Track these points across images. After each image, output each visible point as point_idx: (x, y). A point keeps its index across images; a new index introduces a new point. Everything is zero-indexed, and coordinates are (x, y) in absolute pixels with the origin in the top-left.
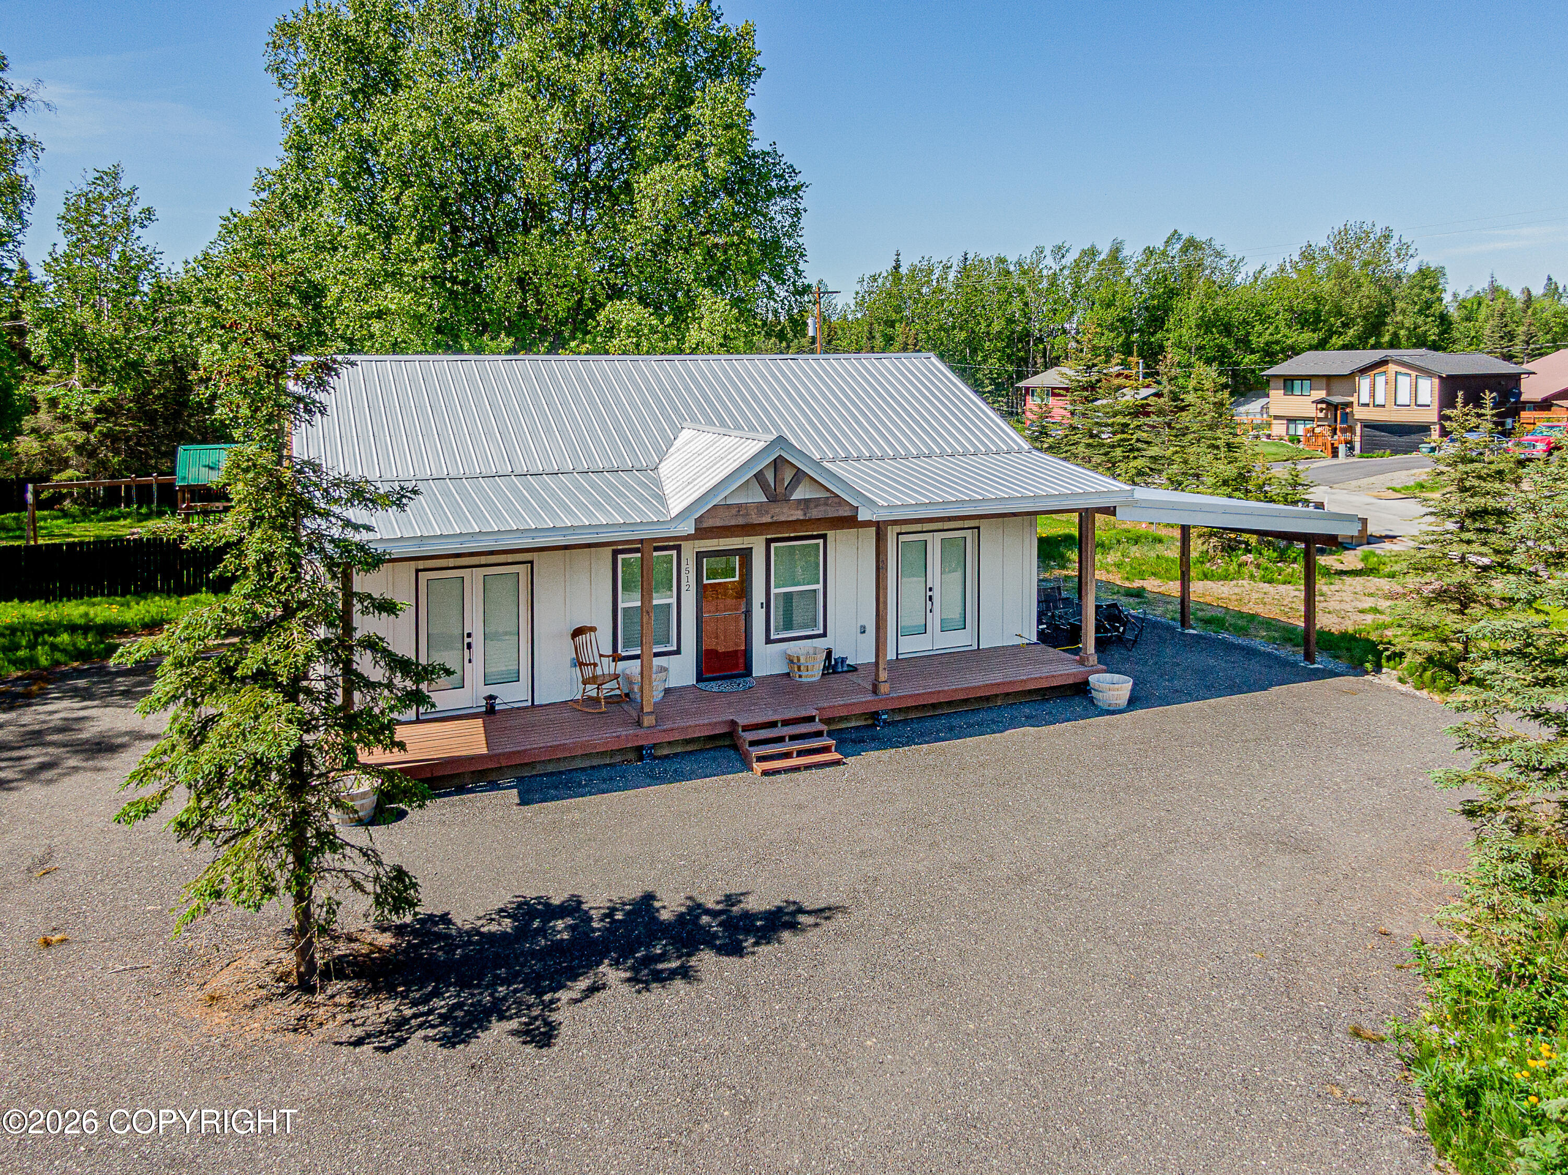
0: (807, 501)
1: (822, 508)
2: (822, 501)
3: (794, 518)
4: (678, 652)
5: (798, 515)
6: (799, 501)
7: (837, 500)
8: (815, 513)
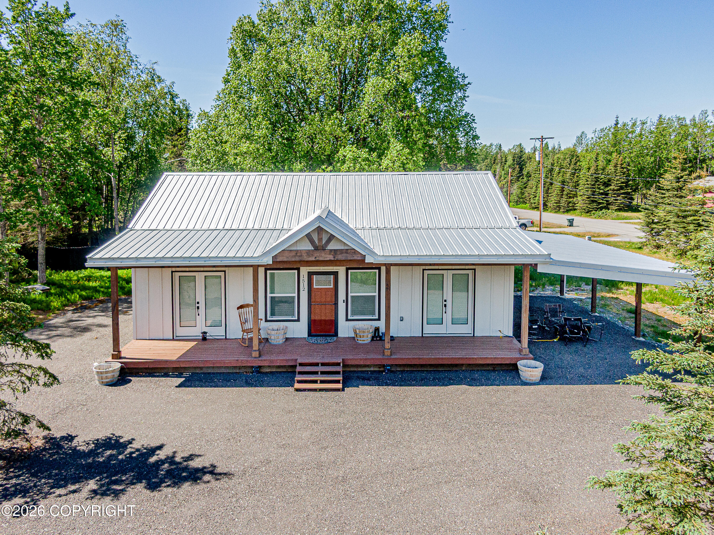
0: (335, 251)
1: (345, 255)
2: (344, 251)
3: (328, 259)
4: (298, 320)
5: (330, 257)
6: (331, 250)
7: (353, 251)
8: (340, 257)
